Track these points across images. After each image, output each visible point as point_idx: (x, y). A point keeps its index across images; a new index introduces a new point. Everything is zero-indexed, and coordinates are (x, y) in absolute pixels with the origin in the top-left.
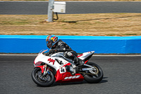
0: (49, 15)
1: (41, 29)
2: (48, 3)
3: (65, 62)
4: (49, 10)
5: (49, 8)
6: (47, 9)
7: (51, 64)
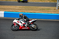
0: (57, 7)
1: (54, 12)
2: (57, 3)
3: (23, 23)
4: (57, 6)
5: (57, 5)
6: (56, 5)
7: (18, 23)
